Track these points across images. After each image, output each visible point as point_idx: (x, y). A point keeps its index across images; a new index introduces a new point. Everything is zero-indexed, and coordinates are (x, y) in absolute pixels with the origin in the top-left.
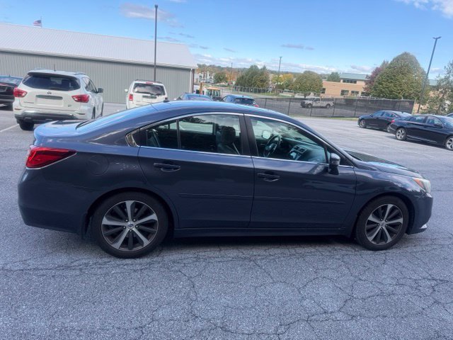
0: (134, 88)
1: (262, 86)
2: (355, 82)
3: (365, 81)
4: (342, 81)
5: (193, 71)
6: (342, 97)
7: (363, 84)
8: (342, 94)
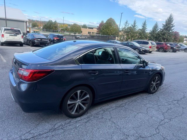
0: (4, 31)
1: (56, 29)
2: (93, 29)
3: (97, 28)
4: (88, 28)
5: (26, 22)
6: (89, 35)
7: (96, 29)
8: (89, 33)
